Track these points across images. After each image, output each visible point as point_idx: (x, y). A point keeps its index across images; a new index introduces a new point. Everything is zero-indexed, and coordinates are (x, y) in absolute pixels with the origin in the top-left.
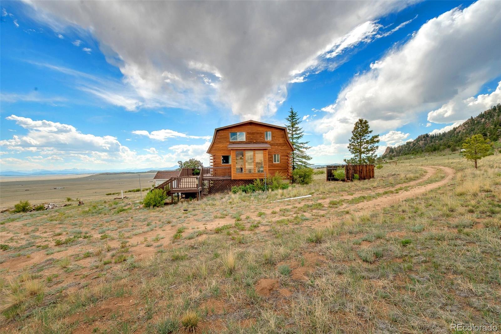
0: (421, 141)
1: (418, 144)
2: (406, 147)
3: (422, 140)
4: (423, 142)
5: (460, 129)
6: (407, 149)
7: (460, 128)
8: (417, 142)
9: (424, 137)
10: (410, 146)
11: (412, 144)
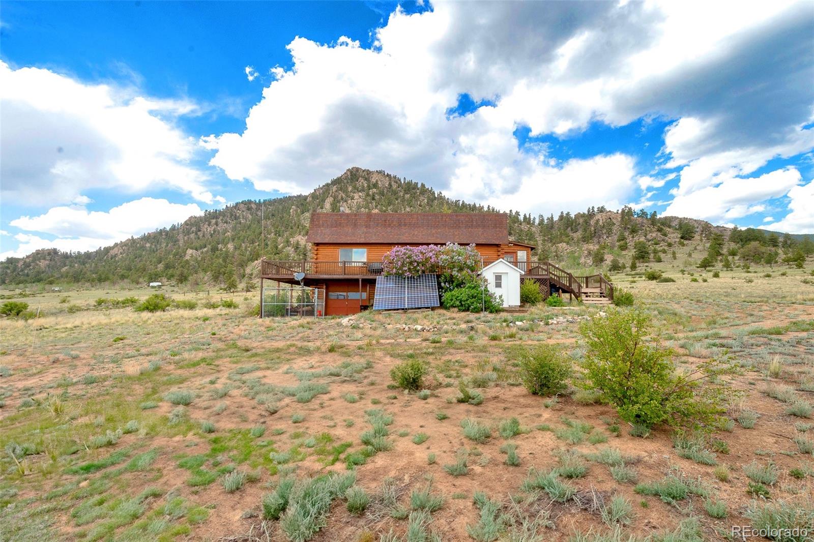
0: (42, 261)
1: (37, 265)
2: (8, 268)
3: (45, 259)
4: (47, 262)
5: (115, 251)
6: (9, 271)
7: (116, 249)
8: (33, 261)
9: (49, 254)
10: (16, 266)
11: (21, 263)
